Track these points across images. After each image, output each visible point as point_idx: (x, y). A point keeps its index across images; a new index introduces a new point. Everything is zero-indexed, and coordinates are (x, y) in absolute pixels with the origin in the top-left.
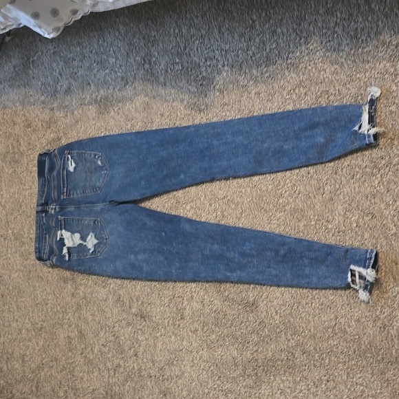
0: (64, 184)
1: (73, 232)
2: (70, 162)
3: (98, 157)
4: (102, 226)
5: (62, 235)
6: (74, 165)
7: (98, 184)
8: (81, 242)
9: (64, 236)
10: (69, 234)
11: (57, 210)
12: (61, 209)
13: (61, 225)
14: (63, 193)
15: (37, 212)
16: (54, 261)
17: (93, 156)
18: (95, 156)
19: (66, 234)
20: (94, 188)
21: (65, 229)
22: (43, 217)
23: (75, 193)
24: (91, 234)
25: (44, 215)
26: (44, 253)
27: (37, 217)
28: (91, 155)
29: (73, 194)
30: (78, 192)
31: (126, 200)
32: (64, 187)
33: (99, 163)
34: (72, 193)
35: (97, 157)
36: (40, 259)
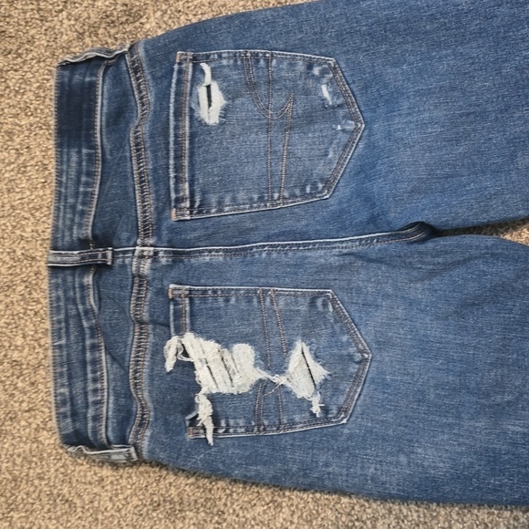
0: (178, 168)
1: (226, 342)
2: (202, 91)
3: (324, 72)
4: (339, 317)
5: (185, 354)
6: (219, 100)
7: (321, 169)
8: (264, 375)
9: (194, 357)
10: (211, 347)
11: (164, 261)
12: (177, 257)
13: (178, 315)
14: (179, 200)
15: (54, 270)
16: (145, 445)
17: (301, 67)
18: (310, 67)
19: (201, 349)
20: (304, 183)
21: (192, 330)
22: (83, 287)
23: (227, 200)
24: (300, 345)
25: (89, 280)
26: (96, 418)
27: (55, 287)
28: (292, 65)
29: (220, 203)
30: (241, 196)
31: (473, 221)
32: (178, 180)
33: (325, 91)
34: (213, 199)
35: (316, 71)
36: (76, 439)
